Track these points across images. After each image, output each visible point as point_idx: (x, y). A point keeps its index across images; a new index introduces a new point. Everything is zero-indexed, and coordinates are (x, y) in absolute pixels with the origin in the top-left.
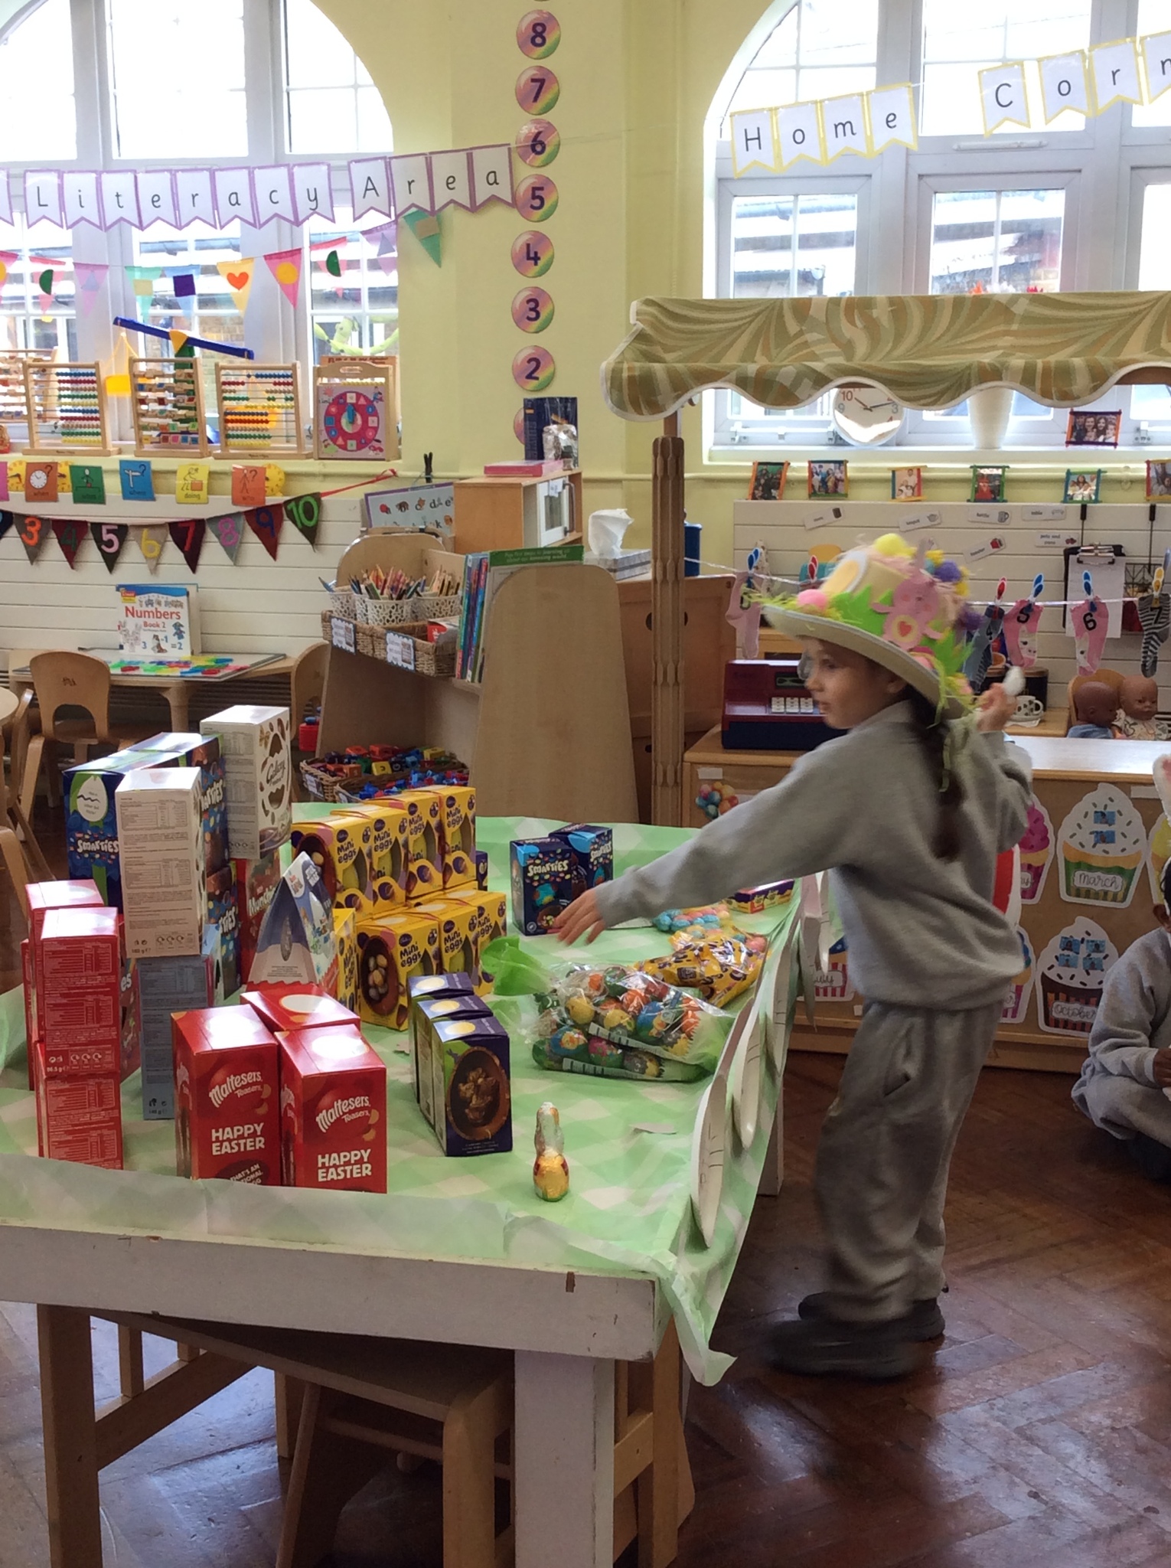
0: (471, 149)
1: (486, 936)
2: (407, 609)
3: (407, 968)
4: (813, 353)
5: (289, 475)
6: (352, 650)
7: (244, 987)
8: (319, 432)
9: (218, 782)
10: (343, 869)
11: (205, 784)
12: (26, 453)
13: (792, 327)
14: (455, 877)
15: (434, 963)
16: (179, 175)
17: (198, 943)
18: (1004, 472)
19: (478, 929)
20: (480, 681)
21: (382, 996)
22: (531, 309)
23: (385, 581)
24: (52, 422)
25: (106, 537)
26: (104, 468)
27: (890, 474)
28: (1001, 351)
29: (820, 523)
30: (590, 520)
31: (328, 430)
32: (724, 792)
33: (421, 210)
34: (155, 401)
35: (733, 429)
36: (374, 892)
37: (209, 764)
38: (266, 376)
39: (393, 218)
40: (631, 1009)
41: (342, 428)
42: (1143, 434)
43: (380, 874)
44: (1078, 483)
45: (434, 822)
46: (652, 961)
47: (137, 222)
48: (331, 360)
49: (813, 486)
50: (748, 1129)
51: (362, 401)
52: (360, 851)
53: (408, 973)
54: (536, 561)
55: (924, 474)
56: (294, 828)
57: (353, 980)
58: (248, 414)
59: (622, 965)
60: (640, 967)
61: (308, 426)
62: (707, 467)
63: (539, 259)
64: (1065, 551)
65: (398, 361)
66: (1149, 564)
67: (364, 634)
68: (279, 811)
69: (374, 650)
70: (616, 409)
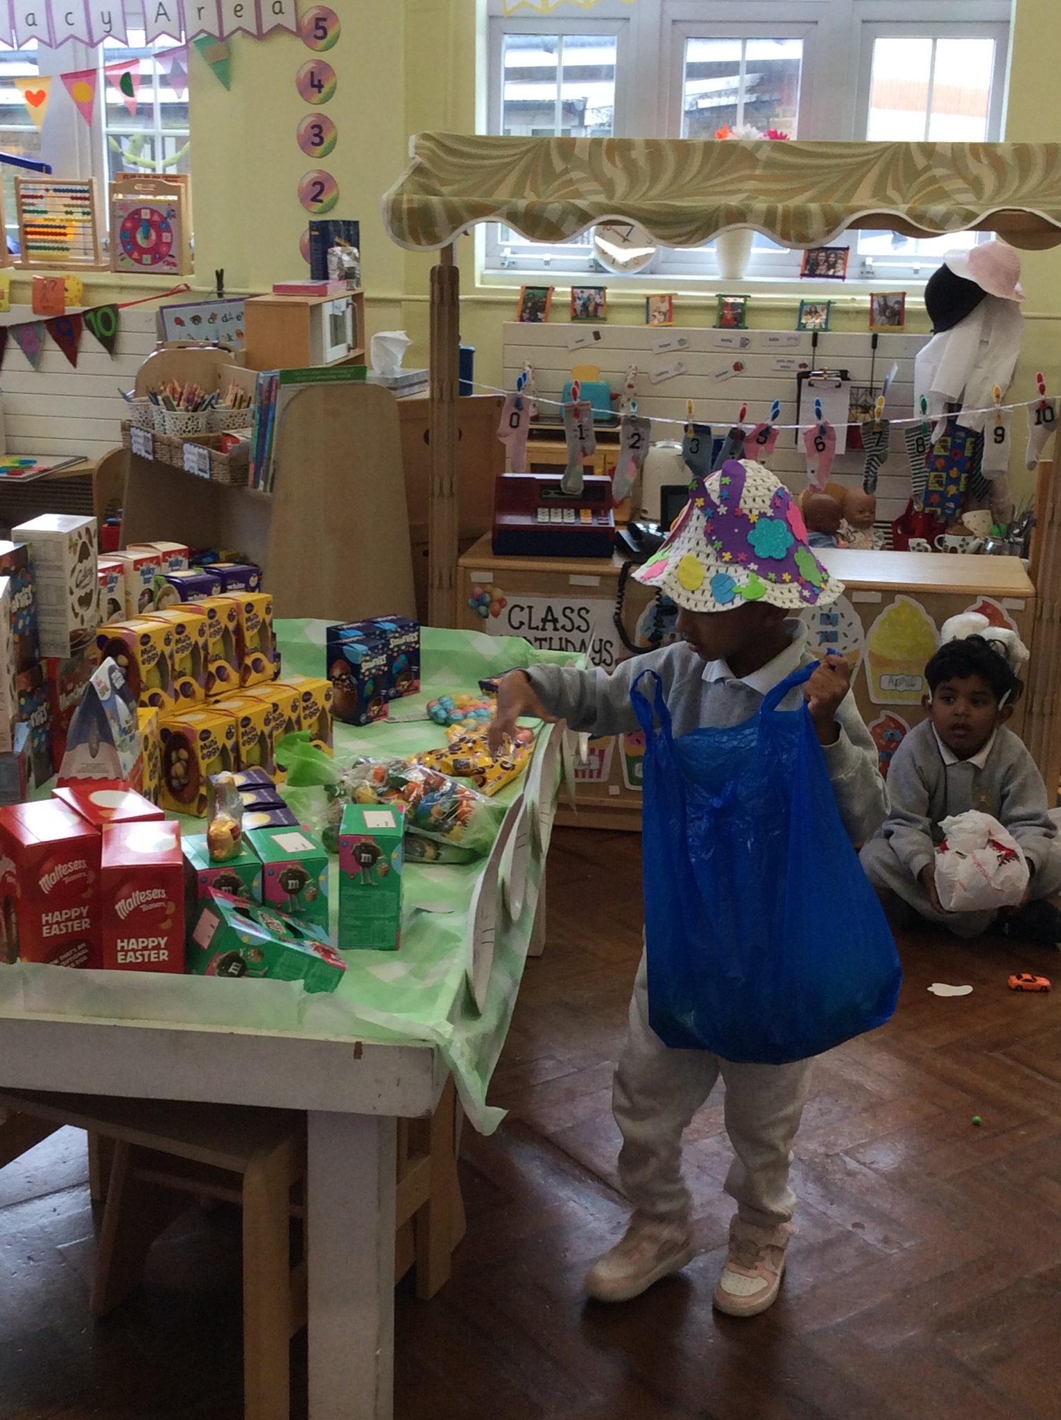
1: (280, 730)
2: (202, 421)
3: (207, 761)
4: (577, 191)
5: (88, 287)
6: (151, 457)
7: (55, 779)
8: (116, 246)
9: (27, 587)
10: (146, 670)
11: (13, 590)
13: (559, 165)
14: (254, 677)
15: (232, 759)
17: (10, 739)
18: (745, 300)
19: (273, 724)
20: (271, 490)
21: (184, 786)
22: (315, 135)
23: (182, 394)
27: (644, 301)
28: (746, 194)
29: (581, 344)
30: (372, 340)
31: (124, 244)
32: (494, 593)
33: (210, 35)
35: (502, 255)
36: (176, 690)
37: (16, 572)
38: (64, 191)
39: (184, 42)
40: (411, 799)
41: (135, 244)
42: (868, 269)
43: (184, 675)
44: (810, 313)
45: (231, 626)
46: (430, 753)
48: (126, 176)
49: (575, 310)
50: (516, 907)
51: (156, 218)
52: (163, 653)
53: (208, 765)
54: (320, 380)
55: (674, 301)
56: (100, 631)
57: (157, 774)
58: (47, 226)
59: (403, 758)
60: (420, 759)
61: (104, 239)
62: (481, 291)
63: (322, 86)
64: (798, 374)
65: (189, 179)
66: (871, 388)
67: (162, 443)
68: (88, 613)
69: (171, 458)
70: (397, 238)
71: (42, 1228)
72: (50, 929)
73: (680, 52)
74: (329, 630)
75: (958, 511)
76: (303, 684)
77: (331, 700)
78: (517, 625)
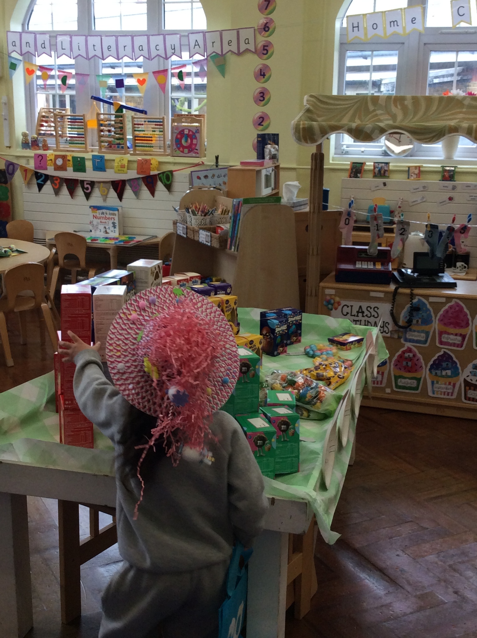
0: (239, 29)
2: (208, 221)
4: (379, 118)
5: (160, 163)
6: (185, 236)
8: (173, 145)
9: (132, 290)
11: (128, 291)
12: (54, 151)
13: (371, 108)
16: (119, 38)
18: (455, 169)
20: (237, 251)
22: (261, 96)
23: (199, 209)
24: (65, 138)
25: (86, 186)
26: (86, 157)
27: (407, 169)
28: (458, 120)
29: (377, 188)
30: (284, 186)
31: (177, 144)
32: (335, 299)
33: (219, 54)
34: (107, 131)
35: (342, 148)
37: (129, 283)
38: (152, 122)
39: (206, 57)
41: (182, 144)
46: (306, 370)
47: (101, 57)
48: (178, 115)
49: (375, 173)
50: (344, 440)
51: (191, 133)
54: (261, 203)
55: (421, 169)
58: (144, 137)
59: (294, 371)
60: (301, 373)
61: (168, 143)
62: (332, 164)
63: (265, 75)
65: (206, 117)
67: (190, 230)
69: (194, 236)
70: (297, 140)
73: (427, 57)
74: (261, 313)
76: (249, 337)
77: (262, 345)
78: (345, 314)
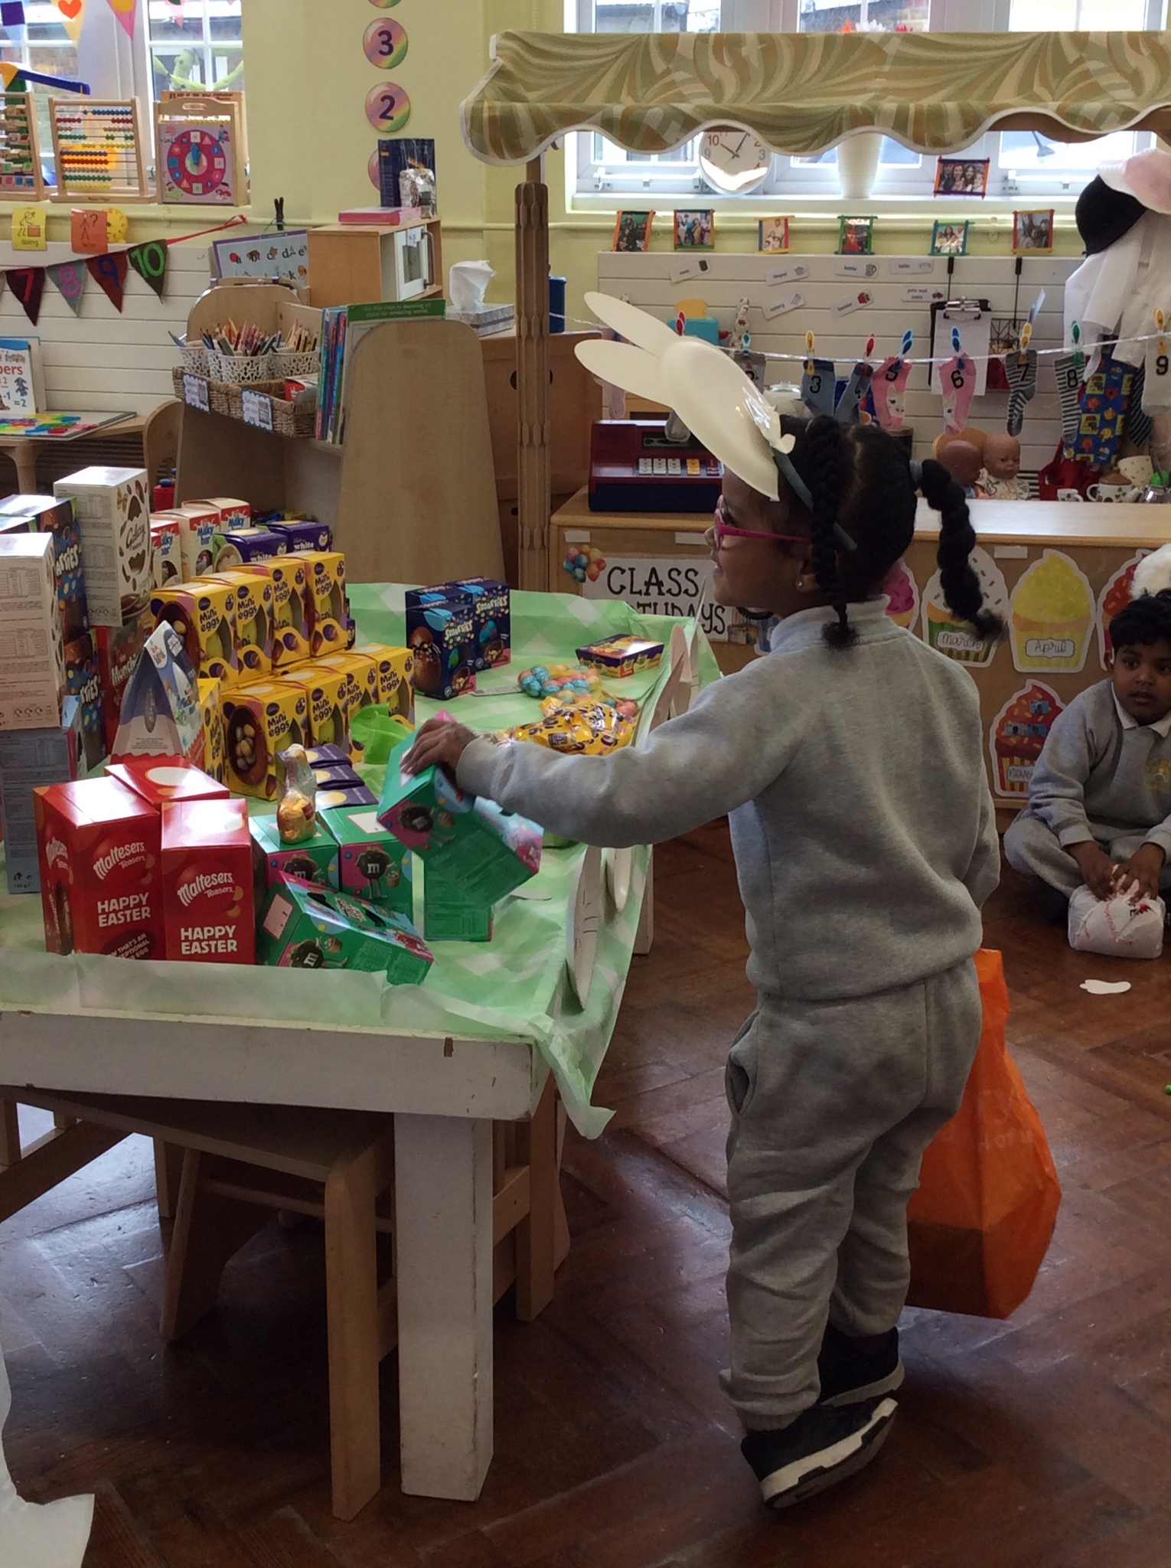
1: (356, 703)
2: (262, 366)
3: (275, 738)
4: (681, 94)
5: (132, 221)
6: (206, 408)
7: (109, 758)
8: (162, 175)
9: (72, 547)
10: (206, 638)
11: (58, 549)
13: (659, 65)
14: (325, 645)
15: (303, 733)
17: (57, 713)
18: (871, 223)
19: (347, 697)
20: (341, 442)
21: (250, 766)
22: (383, 43)
23: (239, 335)
27: (757, 225)
28: (873, 94)
29: (686, 276)
30: (451, 273)
31: (172, 172)
32: (591, 554)
35: (596, 175)
36: (239, 660)
37: (61, 529)
38: (104, 113)
41: (186, 169)
42: (1010, 184)
43: (248, 643)
44: (946, 235)
45: (300, 589)
46: (523, 727)
48: (172, 95)
49: (679, 237)
50: (621, 893)
51: (207, 141)
52: (224, 618)
53: (276, 742)
54: (395, 316)
55: (791, 225)
56: (155, 595)
57: (220, 752)
58: (87, 154)
61: (149, 167)
62: (571, 216)
64: (932, 305)
65: (243, 97)
66: (1015, 320)
67: (219, 392)
68: (140, 577)
69: (229, 408)
70: (477, 152)
71: (106, 1248)
72: (107, 918)
74: (407, 594)
75: (1114, 457)
76: (379, 653)
77: (412, 672)
78: (617, 589)
